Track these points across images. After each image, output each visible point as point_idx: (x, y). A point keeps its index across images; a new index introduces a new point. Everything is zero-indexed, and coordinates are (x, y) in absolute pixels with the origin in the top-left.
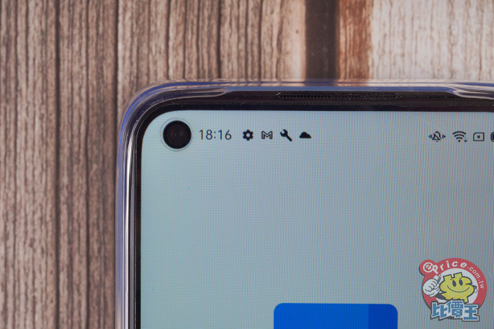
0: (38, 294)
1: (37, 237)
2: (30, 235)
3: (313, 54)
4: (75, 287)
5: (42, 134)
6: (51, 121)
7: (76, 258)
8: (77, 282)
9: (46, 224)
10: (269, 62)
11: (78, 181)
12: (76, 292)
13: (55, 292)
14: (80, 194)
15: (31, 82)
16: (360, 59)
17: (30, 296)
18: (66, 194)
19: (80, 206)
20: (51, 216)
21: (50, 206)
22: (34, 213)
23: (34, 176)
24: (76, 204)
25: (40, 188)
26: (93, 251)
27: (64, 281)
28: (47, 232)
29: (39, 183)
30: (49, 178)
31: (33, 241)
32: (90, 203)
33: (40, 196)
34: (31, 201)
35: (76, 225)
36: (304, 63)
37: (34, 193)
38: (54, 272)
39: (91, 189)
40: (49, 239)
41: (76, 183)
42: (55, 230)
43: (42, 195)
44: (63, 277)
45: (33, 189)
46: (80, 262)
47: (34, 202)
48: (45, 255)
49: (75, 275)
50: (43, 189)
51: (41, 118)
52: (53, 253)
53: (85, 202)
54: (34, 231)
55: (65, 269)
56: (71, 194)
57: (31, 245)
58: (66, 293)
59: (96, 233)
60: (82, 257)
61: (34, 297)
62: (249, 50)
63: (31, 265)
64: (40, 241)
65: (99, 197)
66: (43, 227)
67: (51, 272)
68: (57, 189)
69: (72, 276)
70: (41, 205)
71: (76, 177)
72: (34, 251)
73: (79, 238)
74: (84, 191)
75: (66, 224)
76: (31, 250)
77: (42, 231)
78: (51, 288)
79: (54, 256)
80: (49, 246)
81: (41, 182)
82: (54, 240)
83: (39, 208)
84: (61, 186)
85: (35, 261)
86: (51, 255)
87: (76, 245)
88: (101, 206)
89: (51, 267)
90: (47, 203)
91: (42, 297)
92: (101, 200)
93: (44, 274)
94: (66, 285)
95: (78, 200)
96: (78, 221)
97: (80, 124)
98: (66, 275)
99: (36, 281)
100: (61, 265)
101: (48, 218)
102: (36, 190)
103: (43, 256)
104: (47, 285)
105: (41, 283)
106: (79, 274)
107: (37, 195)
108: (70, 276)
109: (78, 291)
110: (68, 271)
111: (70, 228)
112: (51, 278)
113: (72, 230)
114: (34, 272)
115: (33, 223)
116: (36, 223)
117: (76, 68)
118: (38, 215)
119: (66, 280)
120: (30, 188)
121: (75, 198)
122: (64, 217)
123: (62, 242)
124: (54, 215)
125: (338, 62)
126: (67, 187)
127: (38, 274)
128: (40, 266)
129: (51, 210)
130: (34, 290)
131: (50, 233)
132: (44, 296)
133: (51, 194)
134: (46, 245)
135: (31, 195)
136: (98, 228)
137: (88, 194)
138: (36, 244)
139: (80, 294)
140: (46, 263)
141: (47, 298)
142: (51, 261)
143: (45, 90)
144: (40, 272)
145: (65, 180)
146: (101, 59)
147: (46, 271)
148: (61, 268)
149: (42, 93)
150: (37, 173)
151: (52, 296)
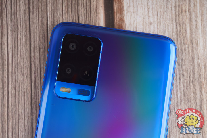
0: (25, 90)
1: (25, 72)
2: (22, 72)
3: (107, 13)
4: (37, 87)
5: (25, 41)
6: (28, 37)
7: (37, 78)
8: (37, 86)
9: (27, 68)
10: (94, 16)
12: (37, 89)
13: (31, 89)
14: (38, 59)
15: (21, 25)
16: (121, 14)
17: (23, 91)
18: (33, 59)
19: (38, 62)
20: (29, 66)
21: (28, 63)
22: (23, 65)
23: (23, 54)
24: (36, 62)
25: (25, 57)
27: (33, 86)
28: (28, 71)
29: (25, 56)
30: (28, 54)
31: (23, 74)
32: (41, 61)
33: (25, 60)
34: (23, 61)
35: (36, 68)
36: (104, 16)
37: (23, 59)
38: (30, 83)
39: (41, 57)
40: (28, 73)
41: (36, 55)
43: (26, 59)
44: (33, 84)
45: (23, 58)
46: (38, 79)
47: (23, 62)
49: (37, 83)
50: (26, 58)
51: (25, 36)
52: (30, 77)
53: (39, 61)
54: (24, 70)
55: (34, 82)
56: (35, 59)
57: (23, 75)
58: (34, 89)
60: (39, 78)
61: (24, 91)
62: (87, 13)
63: (23, 81)
64: (26, 74)
65: (43, 59)
66: (26, 69)
67: (29, 83)
68: (30, 57)
69: (36, 84)
70: (26, 63)
71: (36, 53)
72: (24, 77)
73: (38, 72)
74: (39, 58)
75: (34, 68)
76: (23, 76)
77: (26, 70)
78: (29, 88)
79: (30, 78)
80: (29, 75)
81: (26, 56)
82: (30, 73)
83: (25, 63)
84: (32, 56)
85: (24, 80)
86: (29, 78)
87: (37, 74)
88: (44, 62)
89: (29, 81)
90: (27, 62)
91: (27, 91)
92: (44, 60)
93: (27, 83)
94: (34, 87)
95: (37, 60)
96: (37, 67)
97: (37, 37)
98: (34, 84)
99: (25, 86)
100: (32, 81)
101: (28, 67)
102: (24, 58)
103: (27, 78)
104: (28, 87)
105: (26, 86)
106: (38, 83)
107: (24, 60)
108: (35, 84)
109: (38, 88)
110: (35, 82)
111: (35, 69)
112: (29, 85)
113: (35, 70)
114: (24, 83)
115: (23, 68)
116: (24, 68)
117: (35, 21)
118: (25, 65)
119: (34, 85)
120: (22, 58)
121: (36, 60)
122: (33, 66)
123: (32, 74)
124: (30, 65)
125: (114, 15)
126: (33, 57)
127: (25, 84)
128: (26, 81)
129: (29, 64)
130: (24, 89)
131: (29, 71)
132: (27, 90)
133: (29, 59)
134: (28, 75)
135: (23, 60)
136: (43, 69)
137: (40, 58)
138: (25, 75)
139: (38, 89)
140: (28, 80)
141: (28, 91)
142: (29, 80)
143: (26, 28)
144: (26, 83)
145: (33, 55)
146: (43, 18)
147: (28, 83)
148: (32, 82)
149: (25, 29)
150: (24, 53)
151: (30, 90)
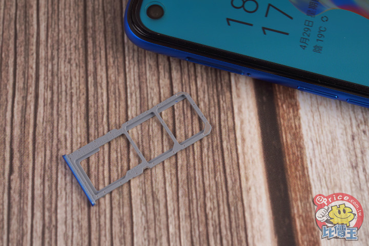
11: (99, 24)
26: (110, 63)
42: (84, 53)
48: (78, 67)
59: (111, 53)
